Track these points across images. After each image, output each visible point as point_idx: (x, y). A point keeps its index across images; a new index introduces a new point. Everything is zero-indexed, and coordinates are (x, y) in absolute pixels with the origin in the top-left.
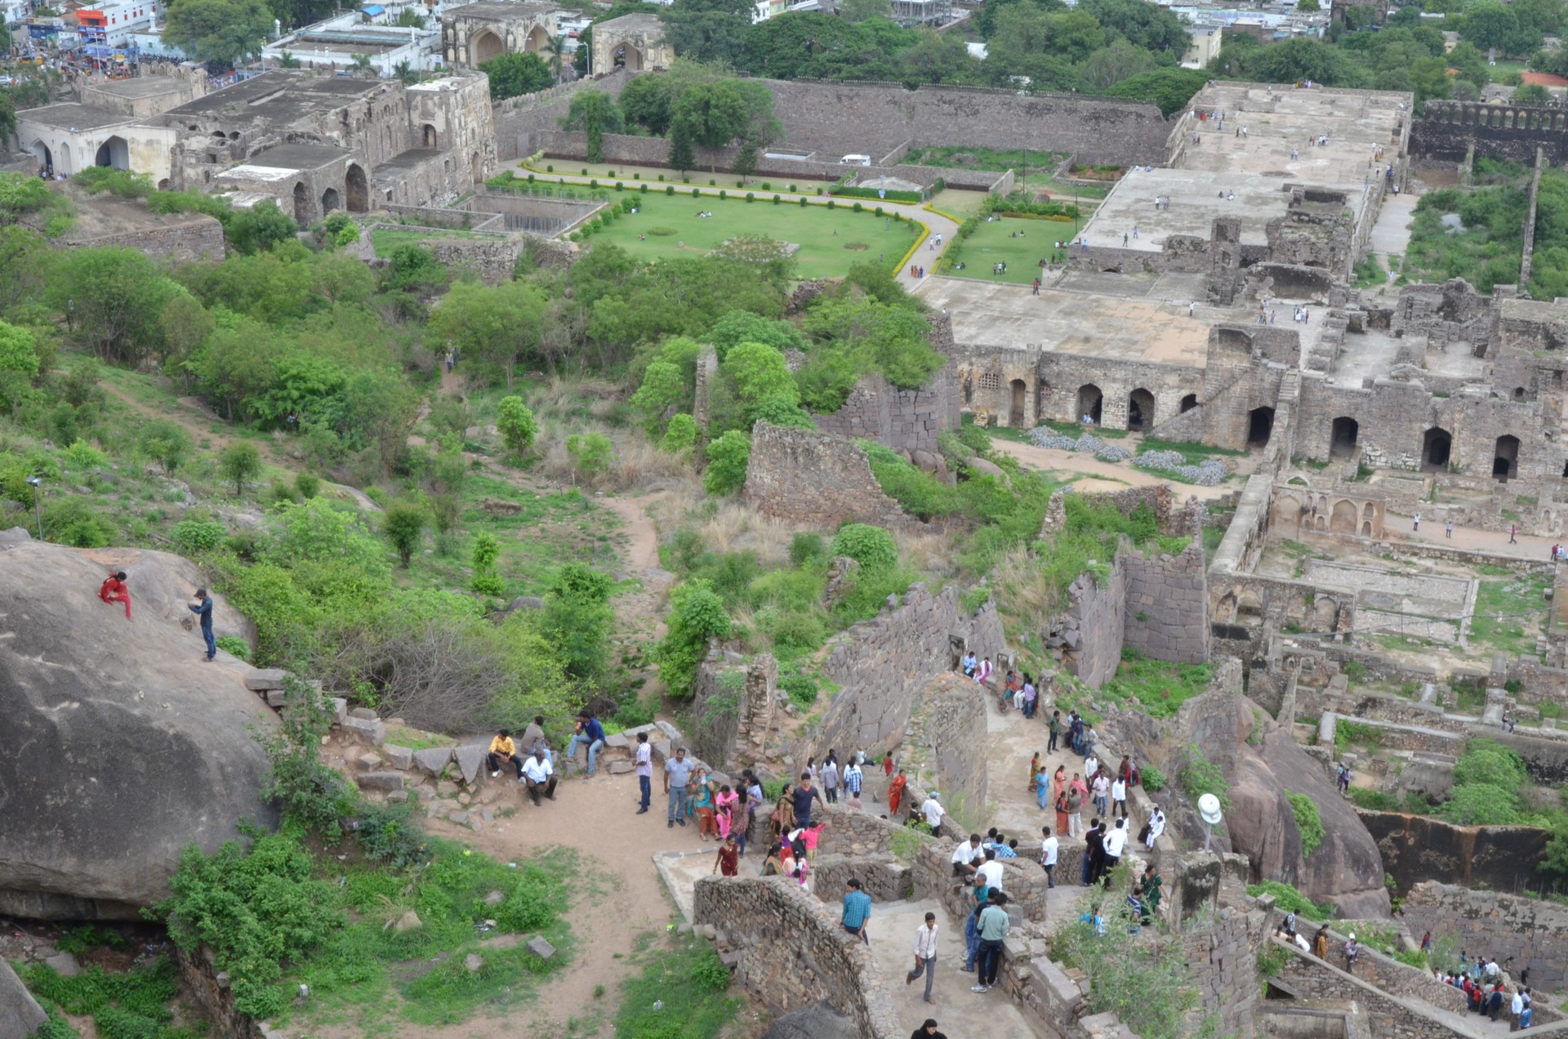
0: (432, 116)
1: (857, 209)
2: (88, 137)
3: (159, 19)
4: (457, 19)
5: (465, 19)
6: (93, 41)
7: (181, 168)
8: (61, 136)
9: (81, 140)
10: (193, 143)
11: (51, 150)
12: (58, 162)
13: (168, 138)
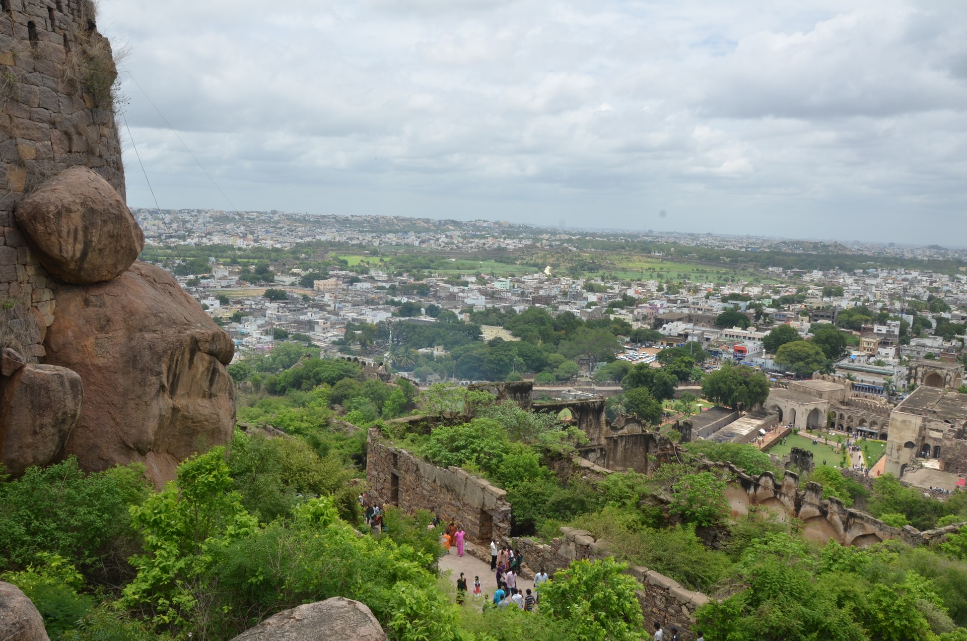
2: (807, 407)
3: (767, 353)
4: (919, 366)
5: (923, 366)
6: (740, 359)
7: (924, 438)
8: (792, 404)
9: (803, 408)
10: (933, 425)
11: (784, 412)
12: (787, 416)
13: (916, 421)
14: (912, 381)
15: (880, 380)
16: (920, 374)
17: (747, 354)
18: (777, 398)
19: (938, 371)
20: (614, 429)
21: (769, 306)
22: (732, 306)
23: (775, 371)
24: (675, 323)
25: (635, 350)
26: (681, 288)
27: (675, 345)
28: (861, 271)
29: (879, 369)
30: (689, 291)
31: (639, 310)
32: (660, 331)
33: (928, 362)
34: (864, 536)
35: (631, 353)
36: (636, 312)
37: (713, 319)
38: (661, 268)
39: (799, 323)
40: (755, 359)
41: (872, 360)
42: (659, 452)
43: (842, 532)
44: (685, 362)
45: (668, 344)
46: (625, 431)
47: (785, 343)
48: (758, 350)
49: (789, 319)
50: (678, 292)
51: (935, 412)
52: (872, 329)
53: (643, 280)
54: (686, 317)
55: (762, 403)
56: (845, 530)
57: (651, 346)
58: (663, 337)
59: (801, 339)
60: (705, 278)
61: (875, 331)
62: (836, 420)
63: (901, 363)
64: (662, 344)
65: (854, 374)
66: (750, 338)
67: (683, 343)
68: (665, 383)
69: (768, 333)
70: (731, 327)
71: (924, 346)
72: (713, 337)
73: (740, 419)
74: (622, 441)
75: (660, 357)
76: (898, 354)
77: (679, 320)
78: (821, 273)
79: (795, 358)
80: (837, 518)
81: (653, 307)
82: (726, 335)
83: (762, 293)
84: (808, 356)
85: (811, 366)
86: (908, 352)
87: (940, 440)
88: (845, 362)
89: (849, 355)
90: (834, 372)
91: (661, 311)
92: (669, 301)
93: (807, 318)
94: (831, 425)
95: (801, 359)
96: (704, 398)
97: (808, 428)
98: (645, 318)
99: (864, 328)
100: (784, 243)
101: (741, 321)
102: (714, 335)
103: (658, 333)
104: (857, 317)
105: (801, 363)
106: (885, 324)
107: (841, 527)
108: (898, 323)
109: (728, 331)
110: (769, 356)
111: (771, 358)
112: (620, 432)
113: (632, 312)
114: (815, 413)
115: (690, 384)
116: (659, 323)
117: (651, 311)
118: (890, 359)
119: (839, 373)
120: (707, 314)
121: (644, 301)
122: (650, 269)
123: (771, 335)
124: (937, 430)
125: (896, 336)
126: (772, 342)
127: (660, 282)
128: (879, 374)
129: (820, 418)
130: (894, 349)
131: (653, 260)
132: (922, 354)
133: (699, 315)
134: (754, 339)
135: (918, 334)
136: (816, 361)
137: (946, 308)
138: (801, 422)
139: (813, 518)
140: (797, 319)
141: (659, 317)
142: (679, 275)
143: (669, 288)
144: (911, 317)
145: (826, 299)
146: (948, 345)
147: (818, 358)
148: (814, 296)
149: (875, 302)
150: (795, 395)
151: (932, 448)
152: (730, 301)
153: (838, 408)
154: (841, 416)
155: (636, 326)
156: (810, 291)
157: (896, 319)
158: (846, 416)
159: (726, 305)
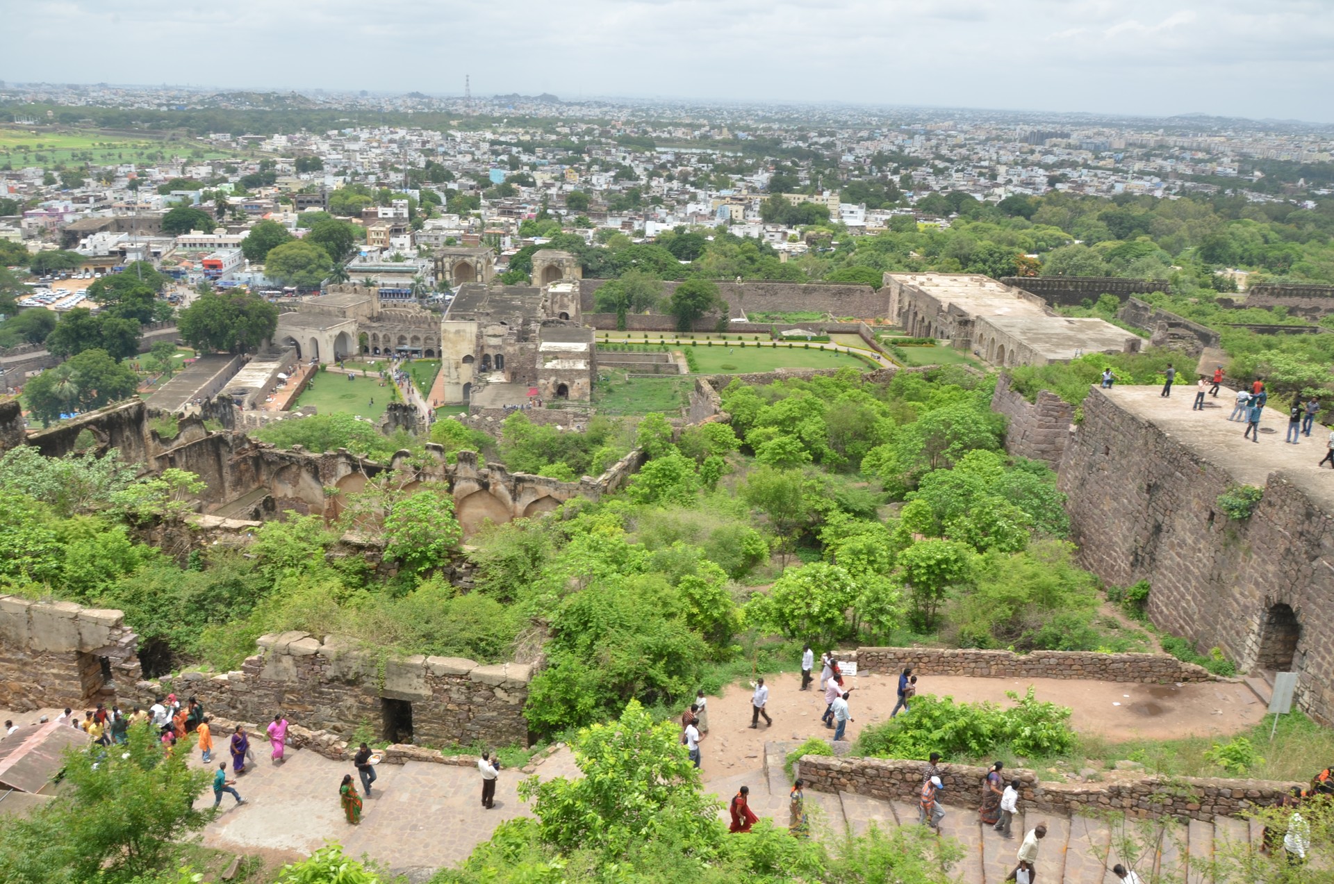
0: (567, 307)
1: (807, 347)
2: (330, 333)
3: (251, 264)
4: (445, 256)
5: (450, 255)
6: (216, 278)
7: (482, 347)
8: (311, 333)
9: (326, 335)
10: (490, 330)
11: (301, 342)
12: (307, 350)
13: (471, 328)
14: (440, 276)
15: (407, 281)
16: (447, 265)
17: (224, 270)
18: (289, 327)
19: (467, 260)
20: (166, 442)
21: (232, 195)
22: (179, 199)
23: (269, 288)
24: (99, 236)
25: (46, 287)
26: (88, 176)
27: (108, 270)
28: (336, 132)
29: (399, 266)
30: (99, 180)
31: (30, 220)
32: (79, 250)
33: (452, 249)
34: (537, 501)
35: (40, 292)
36: (24, 224)
37: (157, 221)
38: (40, 146)
39: (281, 215)
40: (237, 275)
41: (386, 254)
42: (236, 458)
43: (511, 503)
44: (140, 296)
45: (97, 270)
46: (182, 440)
47: (274, 247)
48: (238, 262)
49: (266, 211)
50: (82, 184)
51: (488, 314)
52: (376, 214)
53: (14, 168)
54: (112, 224)
55: (270, 337)
56: (514, 499)
57: (69, 277)
58: (85, 260)
59: (293, 238)
60: (116, 157)
61: (380, 215)
62: (370, 344)
63: (422, 254)
64: (87, 270)
65: (373, 277)
66: (220, 245)
67: (121, 265)
68: (122, 334)
69: (245, 234)
70: (187, 232)
71: (441, 229)
72: (163, 250)
73: (247, 366)
74: (181, 456)
75: (94, 292)
76: (413, 242)
77: (103, 229)
78: (284, 138)
79: (292, 265)
80: (501, 489)
81: (51, 211)
82: (184, 245)
83: (214, 174)
84: (310, 262)
85: (315, 274)
86: (425, 239)
87: (500, 347)
88: (355, 263)
89: (358, 252)
90: (348, 278)
91: (68, 218)
92: (76, 200)
93: (290, 207)
94: (364, 350)
95: (302, 267)
96: (186, 344)
97: (337, 359)
98: (42, 232)
99: (367, 213)
100: (222, 95)
101: (200, 221)
102: (164, 246)
103: (76, 254)
104: (354, 198)
105: (302, 273)
106: (391, 205)
107: (509, 498)
108: (406, 201)
109: (183, 238)
110: (255, 268)
111: (259, 271)
112: (175, 445)
113: (17, 224)
114: (342, 337)
115: (156, 327)
116: (71, 238)
117: (50, 219)
118: (407, 250)
119: (355, 279)
120: (144, 214)
121: (33, 204)
122: (20, 147)
123: (251, 235)
124: (495, 336)
125: (405, 219)
126: (254, 246)
127: (46, 170)
128: (401, 273)
129: (349, 344)
130: (408, 237)
131: (22, 133)
132: (442, 240)
133: (131, 219)
134: (226, 245)
135: (430, 214)
136: (320, 266)
137: (449, 177)
138: (327, 355)
139: (471, 495)
140: (277, 210)
141: (68, 228)
142: (74, 156)
143: (64, 177)
144: (417, 192)
145: (304, 176)
146: (465, 224)
147: (322, 262)
148: (285, 173)
149: (367, 175)
150: (311, 319)
151: (493, 358)
152: (174, 192)
153: (369, 328)
154: (375, 337)
155: (34, 247)
156: (278, 167)
157: (401, 197)
158: (381, 336)
159: (168, 198)
